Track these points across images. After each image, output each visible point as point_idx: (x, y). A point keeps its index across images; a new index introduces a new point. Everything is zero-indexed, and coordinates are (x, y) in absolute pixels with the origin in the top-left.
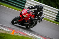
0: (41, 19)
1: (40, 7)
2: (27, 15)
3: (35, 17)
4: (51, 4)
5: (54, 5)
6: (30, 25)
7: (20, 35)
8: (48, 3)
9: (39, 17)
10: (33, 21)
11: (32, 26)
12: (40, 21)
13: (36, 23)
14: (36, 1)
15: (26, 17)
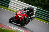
0: (32, 18)
1: (31, 9)
2: (21, 15)
3: (28, 17)
4: (31, 3)
5: (33, 4)
6: (24, 23)
7: (5, 29)
8: (28, 2)
9: (31, 17)
10: (26, 20)
11: (26, 24)
12: (32, 20)
13: (29, 21)
14: (19, 0)
15: (20, 17)
